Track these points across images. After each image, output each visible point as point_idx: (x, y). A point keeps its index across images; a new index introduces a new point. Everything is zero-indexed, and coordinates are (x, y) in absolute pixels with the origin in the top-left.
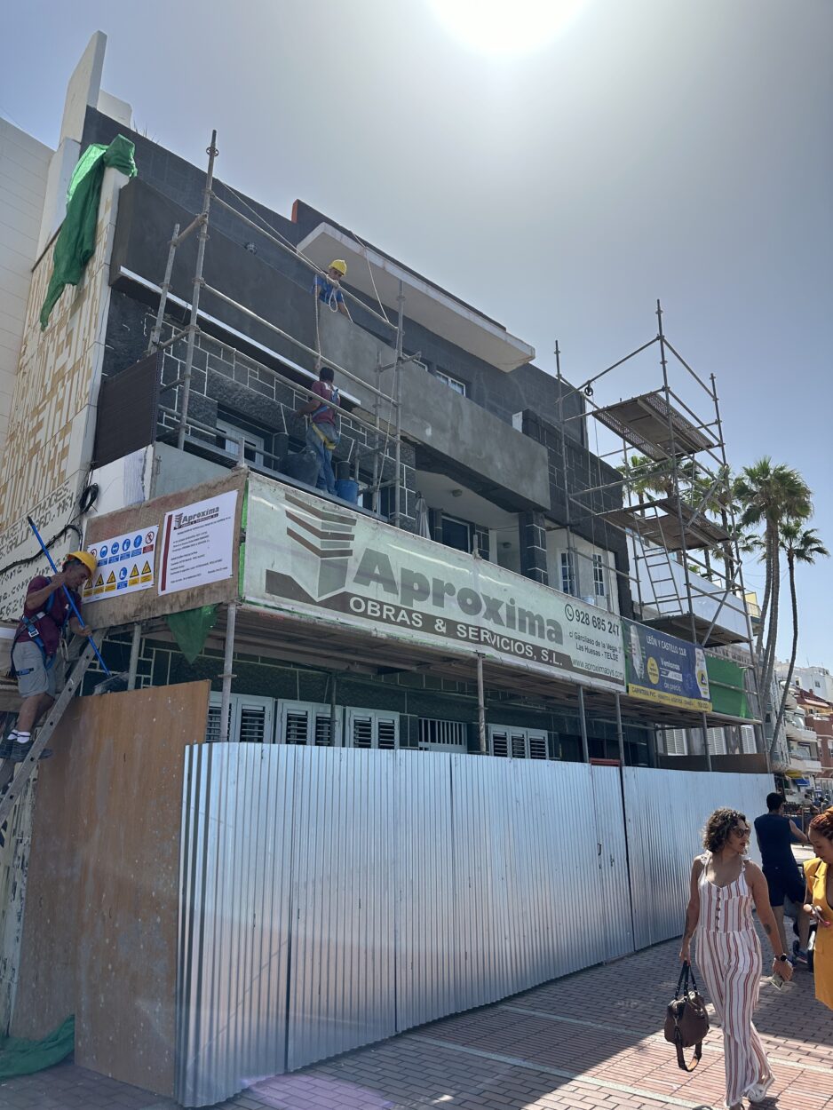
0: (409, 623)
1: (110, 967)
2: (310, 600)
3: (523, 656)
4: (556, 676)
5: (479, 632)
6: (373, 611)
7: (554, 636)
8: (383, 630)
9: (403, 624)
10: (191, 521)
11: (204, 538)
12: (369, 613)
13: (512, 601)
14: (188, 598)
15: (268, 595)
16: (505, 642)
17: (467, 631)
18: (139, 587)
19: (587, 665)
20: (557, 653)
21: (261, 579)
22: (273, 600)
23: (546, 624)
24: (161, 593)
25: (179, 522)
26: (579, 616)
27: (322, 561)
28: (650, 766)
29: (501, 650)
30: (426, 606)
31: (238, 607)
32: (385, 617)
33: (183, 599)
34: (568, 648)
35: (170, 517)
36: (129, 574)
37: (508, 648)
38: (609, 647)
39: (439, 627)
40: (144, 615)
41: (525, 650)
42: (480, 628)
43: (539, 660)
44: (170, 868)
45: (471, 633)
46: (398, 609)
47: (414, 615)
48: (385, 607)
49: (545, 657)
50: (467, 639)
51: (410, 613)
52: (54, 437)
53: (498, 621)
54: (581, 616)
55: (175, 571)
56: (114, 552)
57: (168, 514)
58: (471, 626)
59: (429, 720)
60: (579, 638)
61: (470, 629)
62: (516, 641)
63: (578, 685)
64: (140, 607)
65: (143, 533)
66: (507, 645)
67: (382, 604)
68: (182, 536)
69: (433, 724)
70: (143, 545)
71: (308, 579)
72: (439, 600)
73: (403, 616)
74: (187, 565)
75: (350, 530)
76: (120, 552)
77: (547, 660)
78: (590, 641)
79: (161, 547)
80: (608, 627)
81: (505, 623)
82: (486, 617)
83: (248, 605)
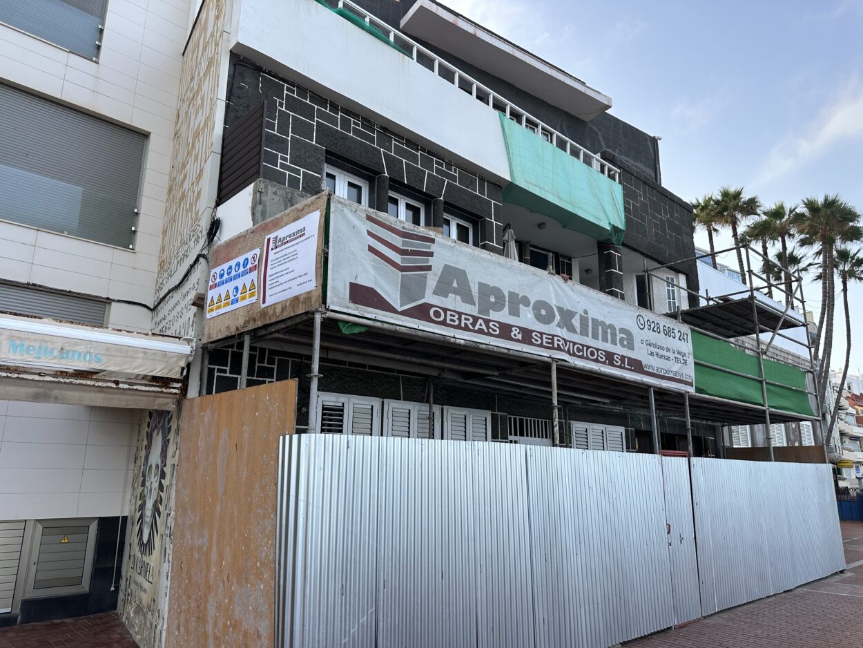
0: (486, 331)
1: (229, 623)
2: (393, 310)
3: (596, 361)
4: (628, 378)
5: (553, 339)
6: (451, 320)
7: (625, 343)
8: (462, 337)
9: (481, 331)
10: (284, 242)
11: (294, 256)
12: (448, 321)
13: (586, 312)
14: (282, 309)
15: (352, 305)
16: (578, 348)
17: (541, 338)
18: (247, 302)
19: (658, 369)
20: (629, 358)
21: (345, 290)
22: (357, 309)
23: (618, 332)
24: (263, 306)
25: (275, 243)
26: (650, 326)
27: (402, 275)
28: (718, 456)
29: (574, 355)
30: (502, 316)
31: (324, 316)
32: (463, 325)
33: (278, 310)
34: (639, 353)
35: (269, 240)
36: (240, 292)
37: (581, 353)
38: (679, 353)
39: (515, 335)
40: (251, 327)
41: (598, 355)
42: (553, 336)
43: (611, 364)
44: (270, 542)
45: (545, 340)
46: (476, 319)
47: (491, 324)
48: (463, 316)
49: (617, 362)
50: (541, 346)
51: (487, 322)
52: (193, 184)
53: (572, 329)
54: (653, 326)
55: (273, 286)
56: (229, 273)
57: (267, 237)
58: (545, 334)
59: (518, 417)
60: (650, 344)
61: (544, 336)
62: (588, 347)
63: (649, 387)
64: (247, 319)
65: (249, 255)
66: (580, 351)
67: (460, 314)
68: (277, 256)
69: (521, 421)
70: (250, 265)
71: (390, 290)
72: (515, 312)
73: (481, 325)
74: (281, 280)
75: (429, 248)
76: (233, 273)
77: (619, 364)
78: (661, 348)
79: (262, 265)
80: (678, 335)
81: (578, 331)
82: (559, 325)
83: (333, 314)
